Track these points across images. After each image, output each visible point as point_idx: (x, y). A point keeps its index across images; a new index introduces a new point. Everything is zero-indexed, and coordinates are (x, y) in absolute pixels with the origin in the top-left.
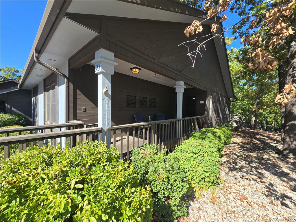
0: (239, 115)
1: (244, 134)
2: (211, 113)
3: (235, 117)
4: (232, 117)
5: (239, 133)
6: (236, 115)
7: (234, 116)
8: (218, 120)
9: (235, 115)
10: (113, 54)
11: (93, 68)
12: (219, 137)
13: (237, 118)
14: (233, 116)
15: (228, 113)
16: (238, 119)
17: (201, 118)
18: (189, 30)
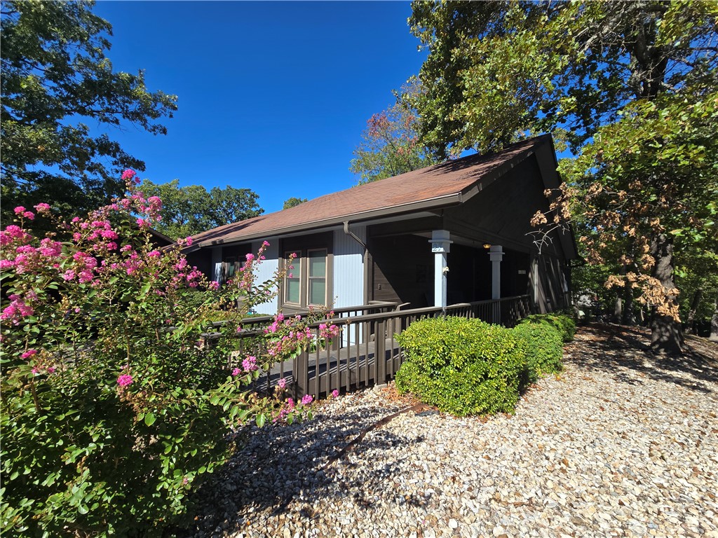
0: (591, 294)
1: (600, 330)
2: (537, 294)
3: (582, 297)
4: (574, 298)
5: (590, 329)
6: (585, 293)
7: (580, 295)
8: (548, 302)
9: (583, 294)
10: (449, 232)
11: (430, 246)
12: (557, 325)
13: (585, 300)
14: (578, 296)
15: (567, 290)
16: (589, 301)
17: (523, 299)
18: (535, 222)
